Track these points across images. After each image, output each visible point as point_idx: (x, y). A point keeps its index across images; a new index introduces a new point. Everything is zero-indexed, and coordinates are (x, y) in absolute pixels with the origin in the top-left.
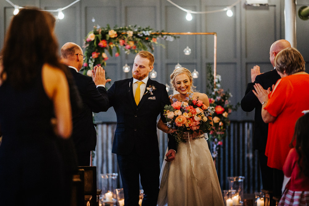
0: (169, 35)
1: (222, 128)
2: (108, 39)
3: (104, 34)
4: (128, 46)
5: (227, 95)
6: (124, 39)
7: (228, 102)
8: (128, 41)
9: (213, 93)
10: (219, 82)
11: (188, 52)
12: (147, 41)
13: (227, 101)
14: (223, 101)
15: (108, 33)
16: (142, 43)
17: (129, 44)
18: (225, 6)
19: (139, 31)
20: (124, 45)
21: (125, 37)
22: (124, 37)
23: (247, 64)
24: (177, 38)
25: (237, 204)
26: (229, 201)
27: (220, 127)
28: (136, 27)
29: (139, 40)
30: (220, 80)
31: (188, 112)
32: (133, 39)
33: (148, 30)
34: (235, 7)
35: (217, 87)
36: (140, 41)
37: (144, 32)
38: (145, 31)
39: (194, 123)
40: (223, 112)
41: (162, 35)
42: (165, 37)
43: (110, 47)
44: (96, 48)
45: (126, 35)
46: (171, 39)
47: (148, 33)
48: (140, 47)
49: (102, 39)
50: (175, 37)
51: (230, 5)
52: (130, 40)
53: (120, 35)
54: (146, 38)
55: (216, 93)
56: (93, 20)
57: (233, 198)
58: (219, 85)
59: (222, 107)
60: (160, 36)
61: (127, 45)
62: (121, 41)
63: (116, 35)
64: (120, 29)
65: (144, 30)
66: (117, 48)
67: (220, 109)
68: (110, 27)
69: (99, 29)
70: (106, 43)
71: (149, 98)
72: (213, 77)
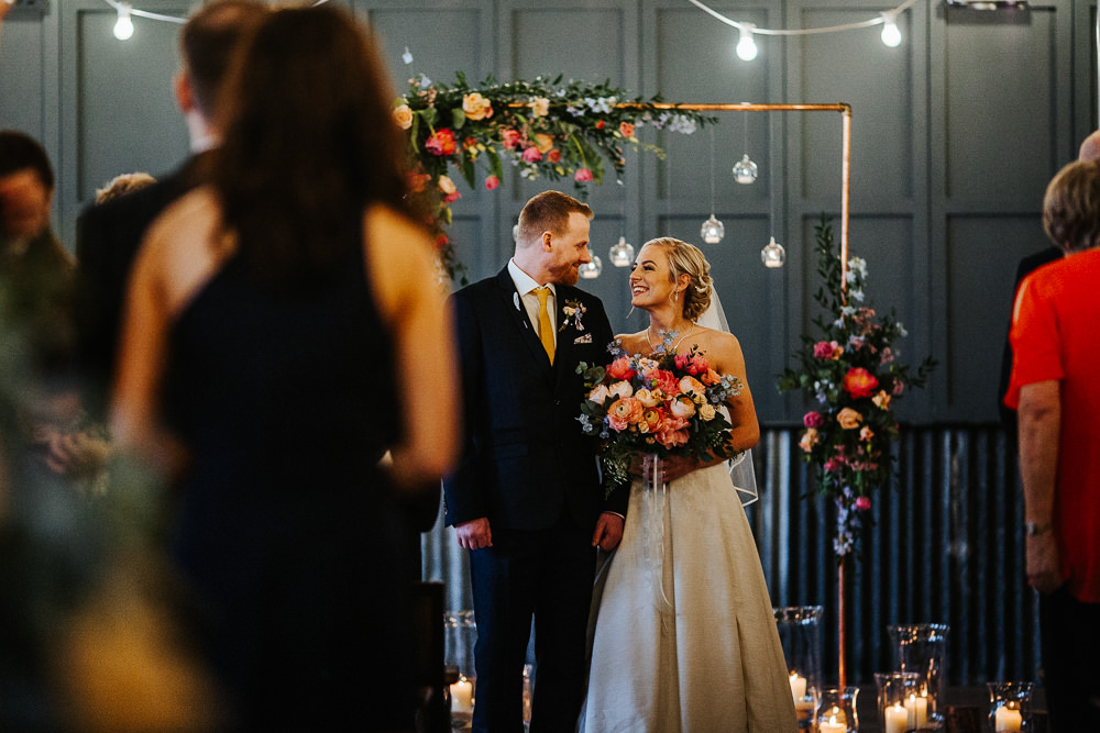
0: (681, 112)
1: (869, 448)
2: (459, 126)
3: (447, 108)
4: (531, 153)
5: (888, 330)
6: (517, 127)
7: (893, 353)
8: (532, 134)
9: (839, 323)
10: (858, 283)
11: (746, 173)
12: (601, 134)
13: (887, 350)
14: (873, 350)
15: (459, 104)
16: (580, 139)
17: (536, 144)
18: (877, 10)
19: (573, 98)
20: (518, 148)
21: (521, 118)
22: (516, 119)
23: (949, 217)
24: (707, 124)
25: (922, 722)
26: (895, 713)
27: (864, 443)
28: (561, 84)
29: (572, 128)
30: (864, 274)
31: (652, 389)
32: (552, 124)
33: (603, 92)
34: (908, 12)
35: (851, 302)
36: (575, 133)
37: (590, 102)
38: (594, 96)
39: (669, 421)
40: (875, 391)
41: (656, 113)
42: (664, 118)
43: (467, 153)
44: (418, 157)
45: (526, 111)
46: (687, 126)
47: (603, 105)
48: (575, 156)
49: (438, 127)
50: (700, 120)
51: (895, 8)
52: (539, 131)
53: (502, 110)
54: (598, 124)
55: (848, 320)
56: (408, 58)
57: (906, 702)
58: (858, 295)
59: (871, 372)
60: (647, 116)
61: (528, 147)
62: (506, 134)
63: (487, 110)
64: (503, 91)
65: (588, 93)
66: (493, 158)
67: (860, 380)
68: (468, 82)
69: (427, 89)
70: (453, 140)
71: (577, 340)
72: (840, 262)
